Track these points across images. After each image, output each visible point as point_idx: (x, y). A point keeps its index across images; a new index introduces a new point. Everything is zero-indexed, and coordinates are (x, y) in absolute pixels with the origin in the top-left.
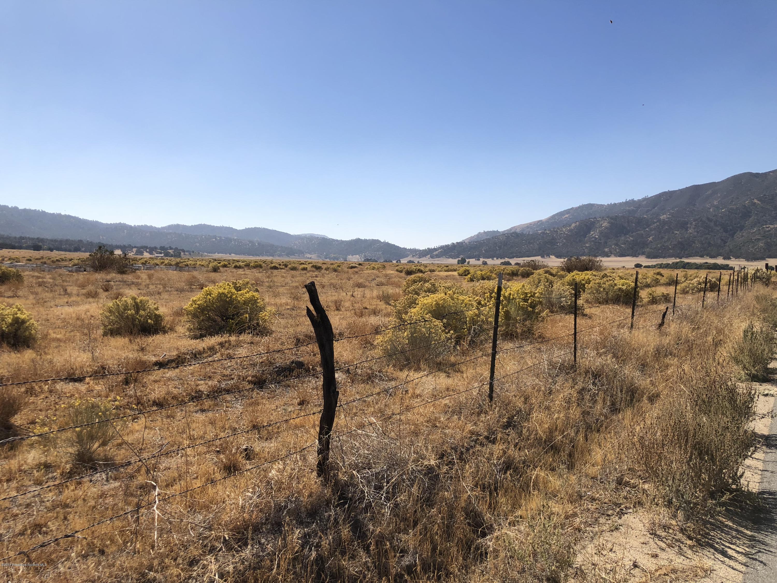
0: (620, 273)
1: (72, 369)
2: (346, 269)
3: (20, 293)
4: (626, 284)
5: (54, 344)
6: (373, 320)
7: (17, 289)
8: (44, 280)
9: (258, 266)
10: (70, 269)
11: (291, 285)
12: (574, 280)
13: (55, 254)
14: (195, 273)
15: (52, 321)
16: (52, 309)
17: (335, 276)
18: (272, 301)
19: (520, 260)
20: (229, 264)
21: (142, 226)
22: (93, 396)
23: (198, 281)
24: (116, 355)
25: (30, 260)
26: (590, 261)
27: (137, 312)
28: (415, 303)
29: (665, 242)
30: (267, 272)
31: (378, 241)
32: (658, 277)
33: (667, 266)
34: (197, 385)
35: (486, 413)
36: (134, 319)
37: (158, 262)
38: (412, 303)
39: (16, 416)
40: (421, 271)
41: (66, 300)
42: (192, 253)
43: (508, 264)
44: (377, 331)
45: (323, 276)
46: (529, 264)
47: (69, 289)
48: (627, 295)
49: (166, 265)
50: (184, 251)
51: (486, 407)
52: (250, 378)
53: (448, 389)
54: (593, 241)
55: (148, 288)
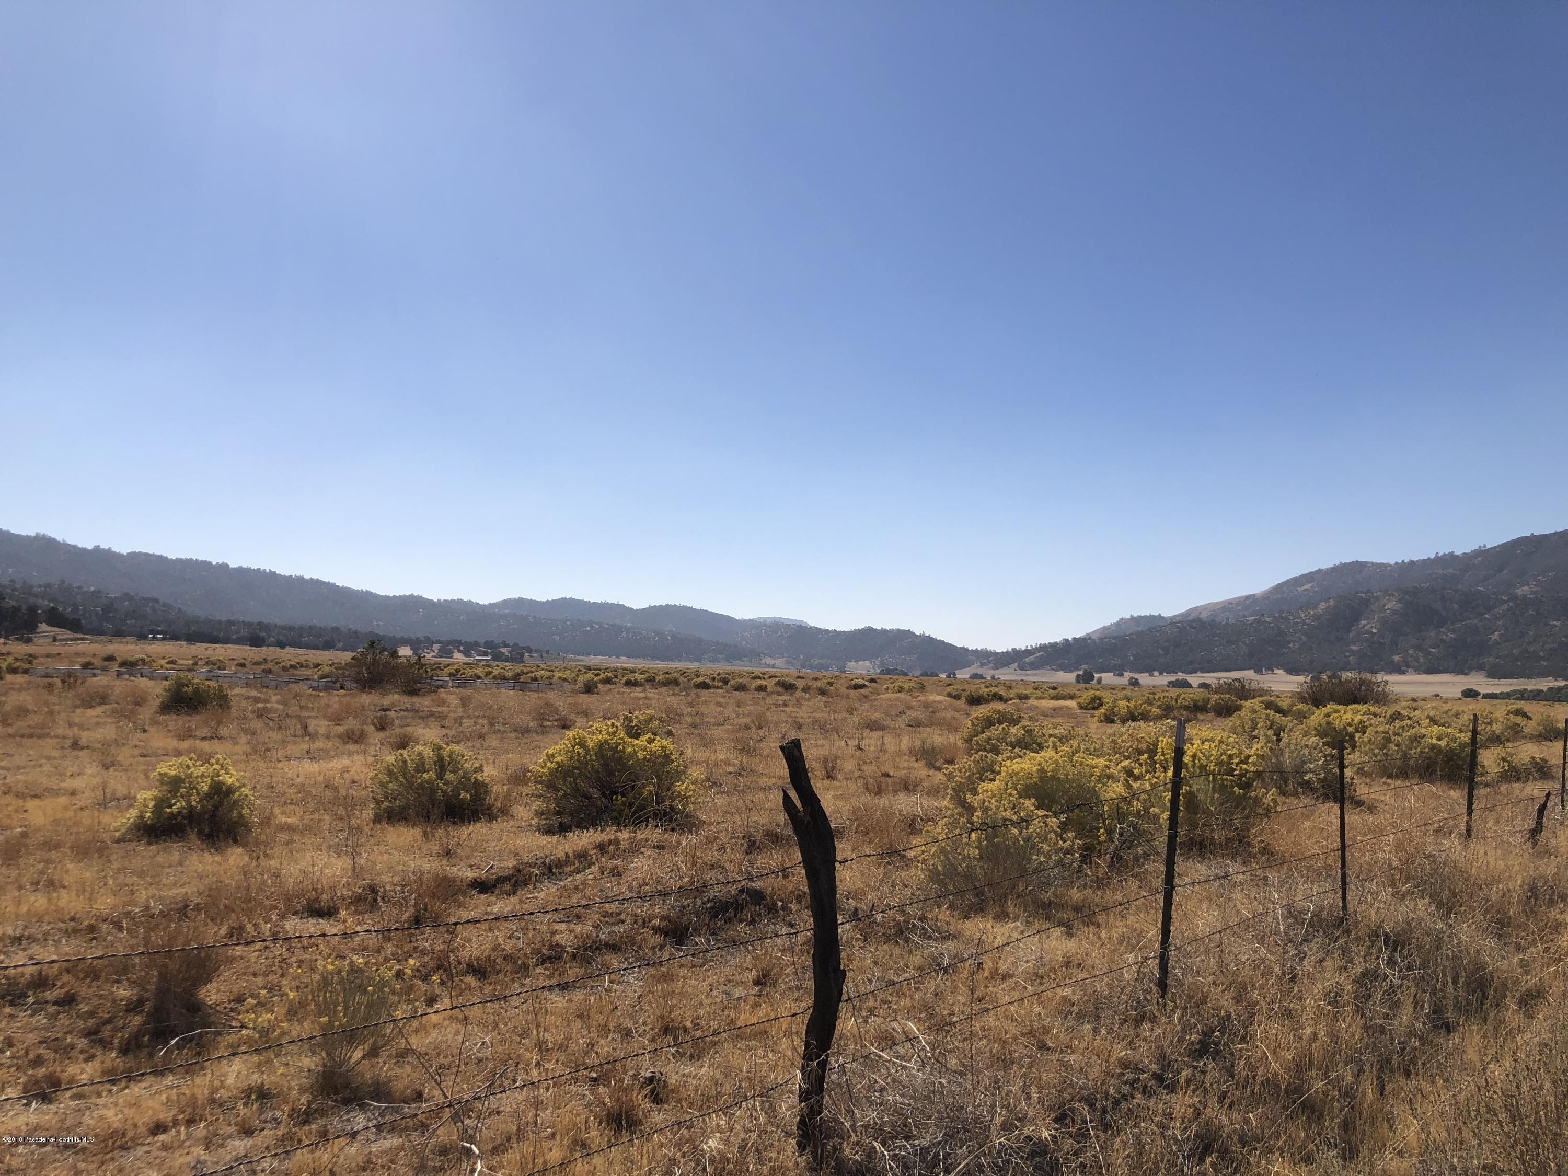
0: (1431, 709)
1: (315, 890)
2: (844, 690)
3: (224, 731)
4: (1448, 735)
5: (283, 837)
6: (904, 804)
7: (219, 723)
8: (268, 705)
9: (671, 683)
10: (315, 684)
11: (735, 722)
12: (1328, 723)
13: (289, 655)
14: (551, 696)
15: (280, 788)
16: (280, 765)
17: (822, 704)
18: (702, 755)
19: (1211, 678)
20: (616, 677)
21: (453, 600)
22: (354, 949)
23: (557, 711)
24: (398, 863)
25: (243, 665)
26: (1362, 682)
27: (440, 776)
28: (993, 772)
29: (1529, 643)
30: (688, 695)
31: (909, 633)
32: (1519, 720)
33: (1537, 696)
34: (553, 933)
35: (1153, 1020)
36: (433, 791)
37: (479, 672)
38: (988, 771)
39: (209, 986)
40: (1000, 699)
41: (306, 747)
42: (545, 655)
43: (1185, 684)
44: (912, 826)
45: (799, 704)
46: (1228, 688)
47: (312, 725)
48: (1451, 759)
49: (494, 678)
50: (530, 650)
51: (1152, 1008)
52: (656, 922)
53: (1067, 964)
54: (1366, 640)
55: (461, 724)
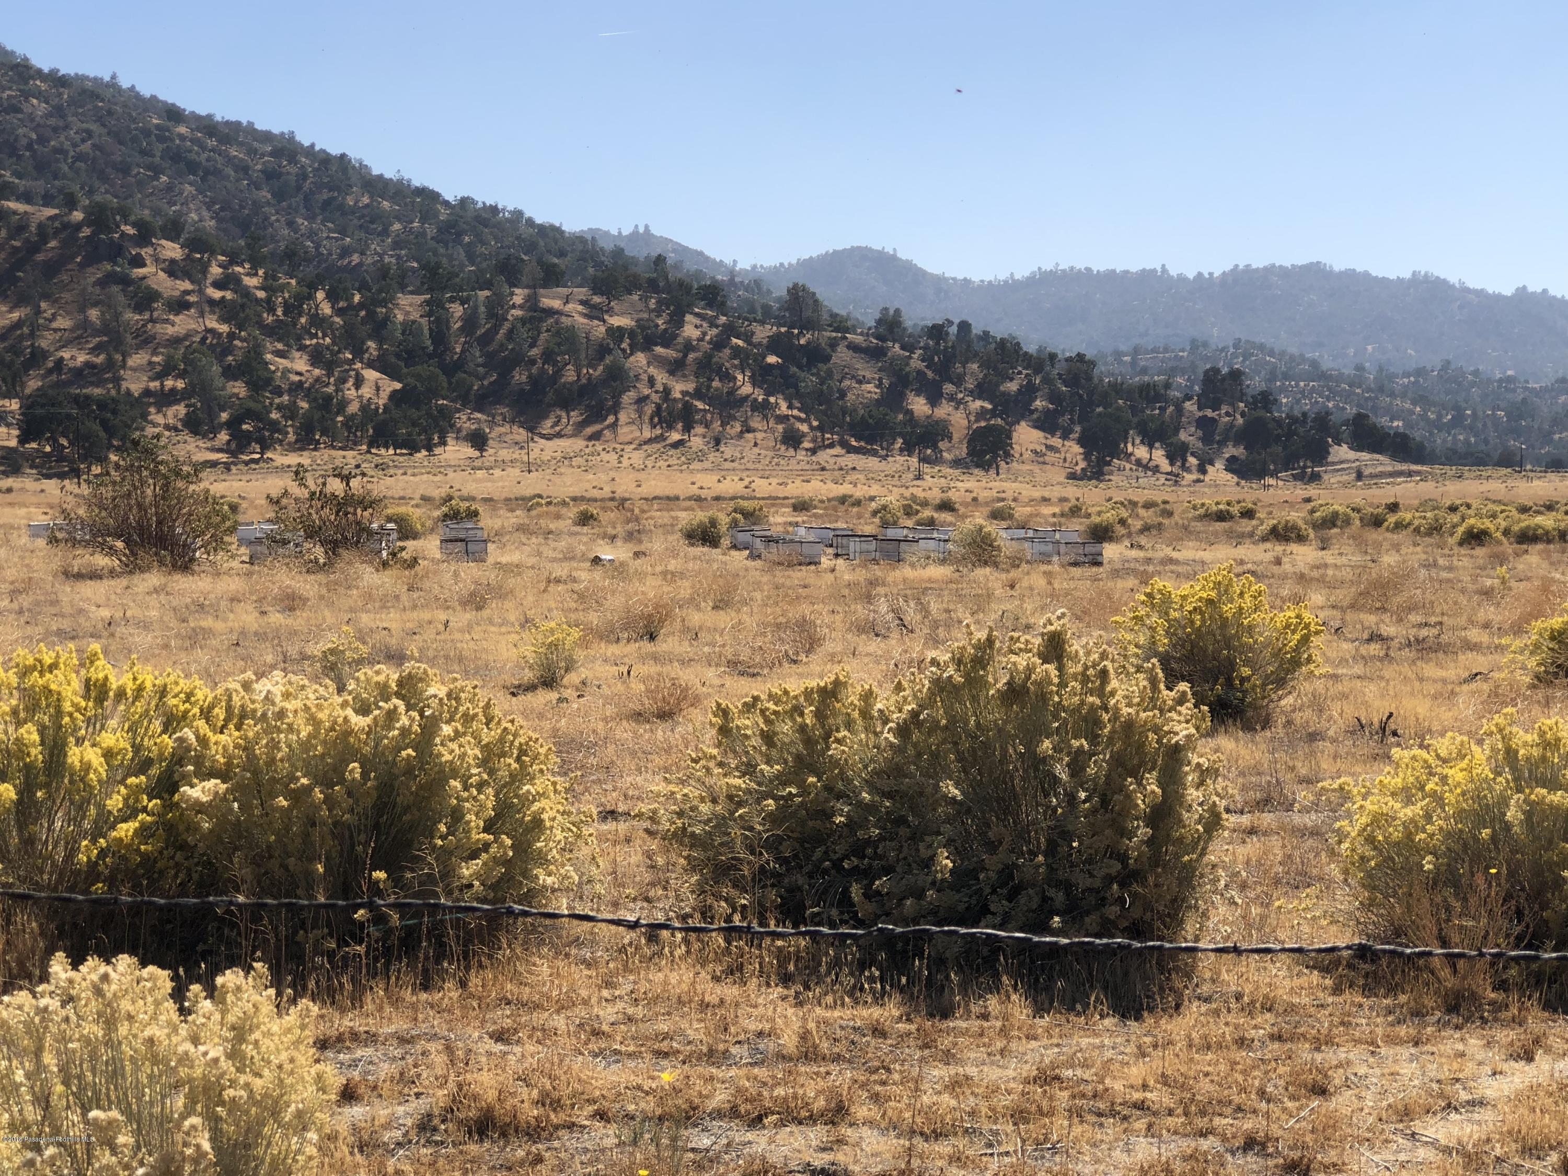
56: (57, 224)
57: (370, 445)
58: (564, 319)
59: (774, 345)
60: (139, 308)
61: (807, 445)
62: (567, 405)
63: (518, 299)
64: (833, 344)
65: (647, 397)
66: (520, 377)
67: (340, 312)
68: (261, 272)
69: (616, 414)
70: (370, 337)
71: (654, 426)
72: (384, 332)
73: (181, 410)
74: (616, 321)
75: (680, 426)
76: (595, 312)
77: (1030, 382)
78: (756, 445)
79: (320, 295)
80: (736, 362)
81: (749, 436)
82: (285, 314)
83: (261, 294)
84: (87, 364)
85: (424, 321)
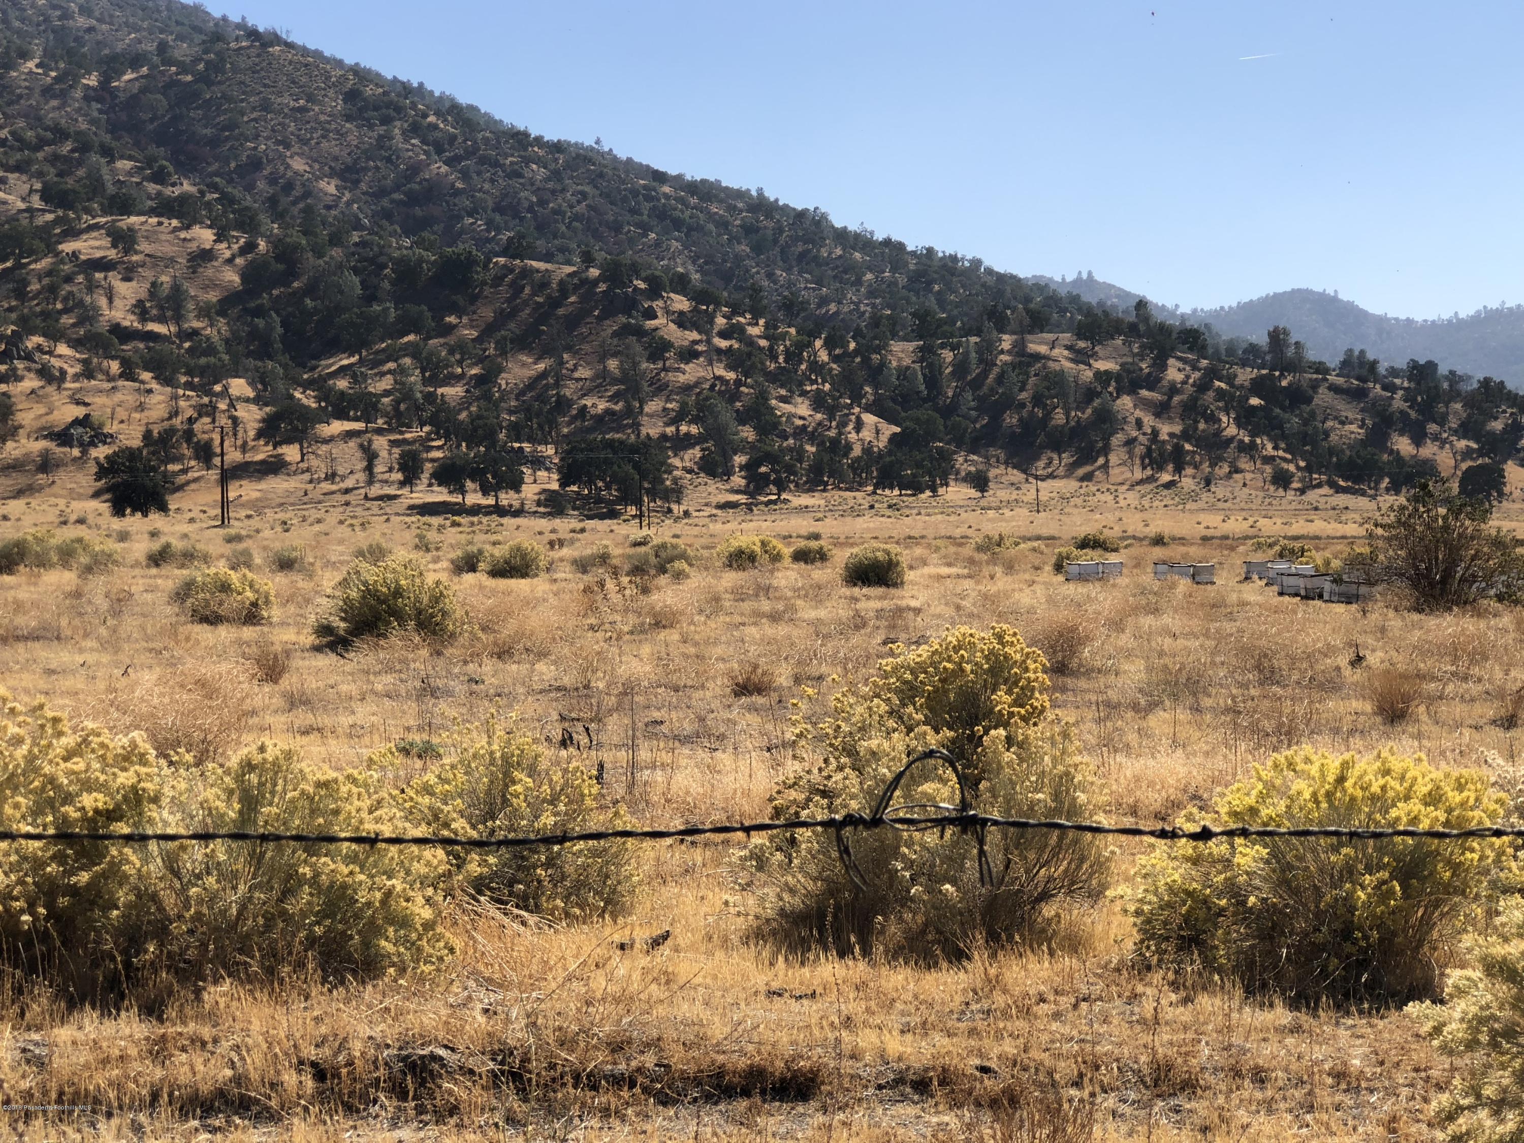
56: (576, 281)
57: (876, 486)
58: (1051, 364)
59: (1257, 387)
60: (652, 358)
61: (1295, 485)
62: (1059, 449)
63: (1006, 346)
64: (1315, 386)
65: (1135, 439)
66: (1011, 419)
67: (835, 359)
68: (762, 322)
69: (1106, 455)
70: (866, 381)
71: (1144, 468)
72: (880, 378)
73: (696, 453)
74: (1102, 365)
75: (1170, 467)
76: (1081, 357)
77: (1515, 421)
78: (1245, 485)
79: (818, 343)
80: (1221, 404)
81: (1236, 476)
82: (786, 361)
83: (763, 343)
84: (607, 411)
85: (917, 366)
